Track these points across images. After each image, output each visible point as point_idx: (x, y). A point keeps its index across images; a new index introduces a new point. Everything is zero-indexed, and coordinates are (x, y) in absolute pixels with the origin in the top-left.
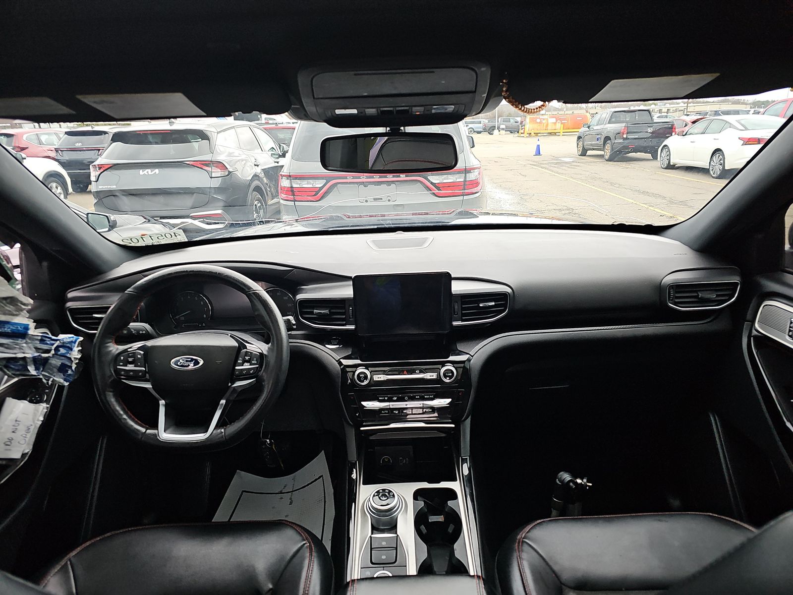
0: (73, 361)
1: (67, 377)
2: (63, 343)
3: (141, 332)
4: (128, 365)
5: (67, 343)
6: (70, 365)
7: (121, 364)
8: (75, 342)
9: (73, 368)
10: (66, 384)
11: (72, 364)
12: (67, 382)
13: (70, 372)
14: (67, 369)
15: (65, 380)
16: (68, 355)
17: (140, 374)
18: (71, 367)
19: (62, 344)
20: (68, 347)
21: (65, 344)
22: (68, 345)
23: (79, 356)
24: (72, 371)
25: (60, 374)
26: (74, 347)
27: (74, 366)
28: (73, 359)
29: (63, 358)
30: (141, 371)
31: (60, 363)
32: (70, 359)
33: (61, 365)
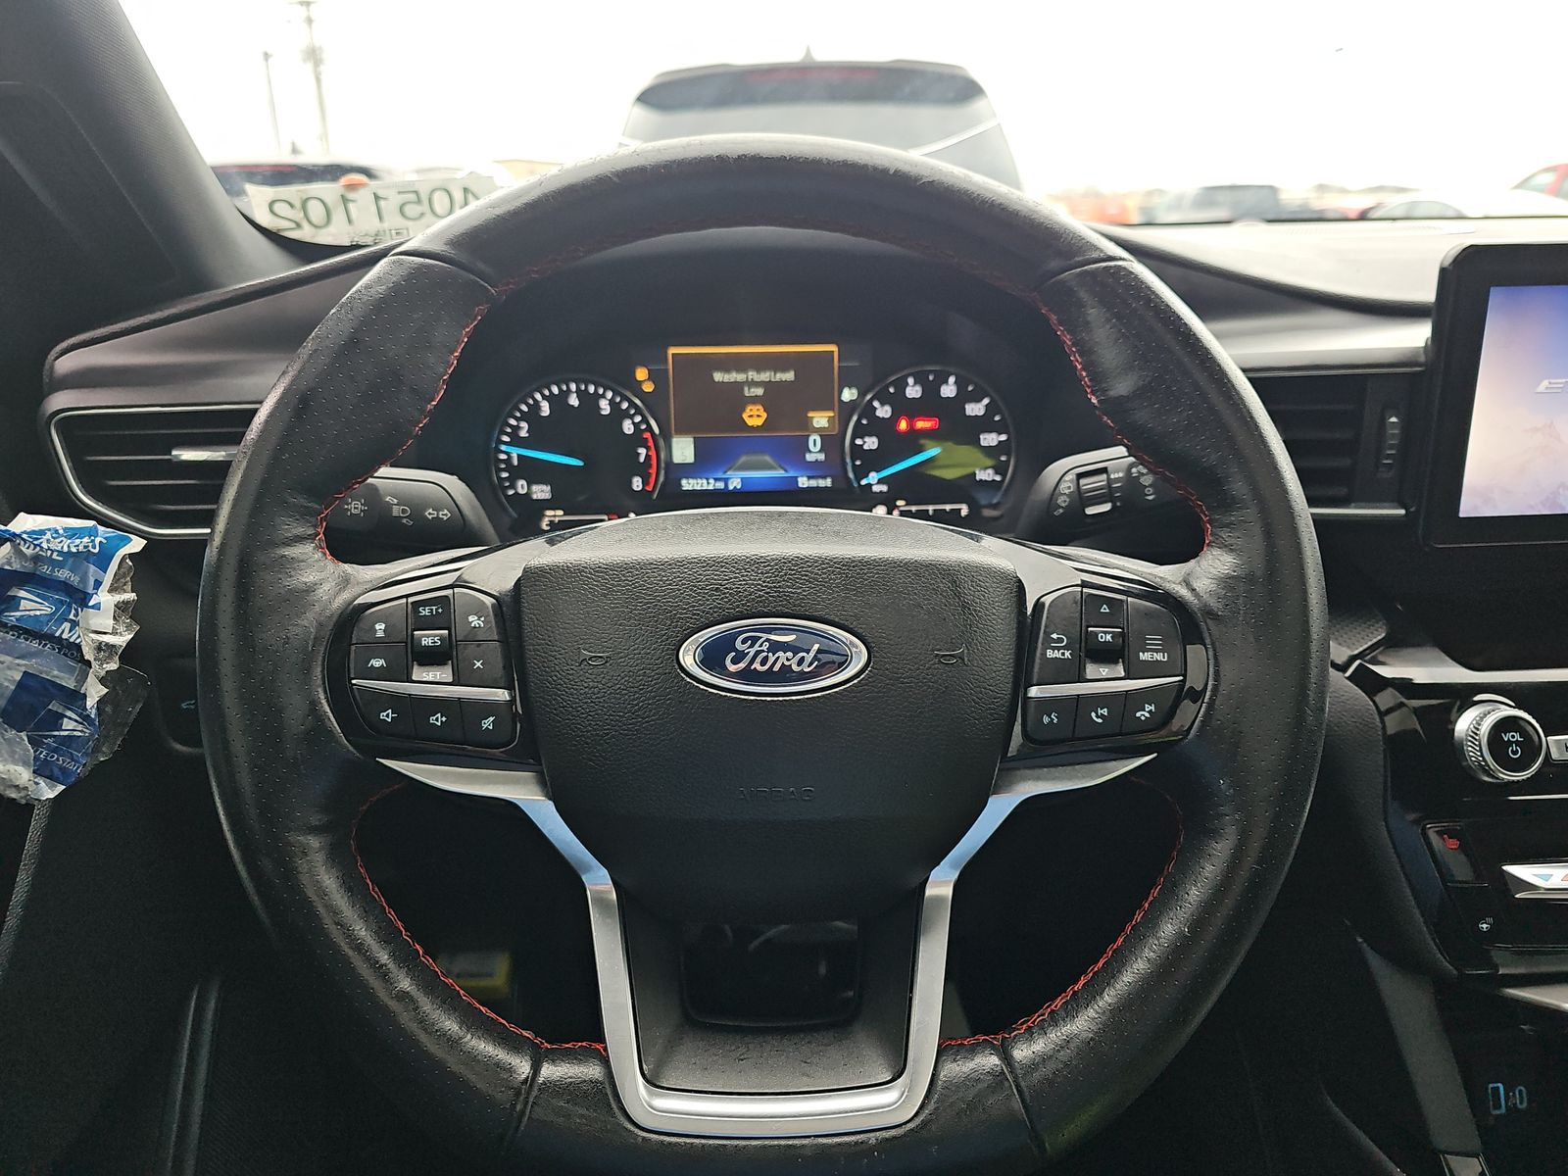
0: (88, 664)
1: (55, 750)
2: (37, 559)
3: (430, 514)
4: (418, 673)
5: (60, 565)
6: (71, 684)
7: (377, 663)
8: (103, 559)
9: (91, 702)
10: (49, 792)
11: (82, 678)
12: (52, 778)
13: (70, 725)
14: (54, 706)
15: (42, 770)
16: (64, 631)
17: (488, 723)
18: (76, 698)
19: (29, 566)
20: (66, 587)
21: (45, 569)
22: (63, 574)
23: (122, 640)
24: (85, 718)
25: (12, 733)
26: (98, 584)
27: (94, 692)
28: (89, 655)
29: (35, 644)
30: (487, 708)
31: (18, 677)
32: (73, 650)
33: (20, 685)
